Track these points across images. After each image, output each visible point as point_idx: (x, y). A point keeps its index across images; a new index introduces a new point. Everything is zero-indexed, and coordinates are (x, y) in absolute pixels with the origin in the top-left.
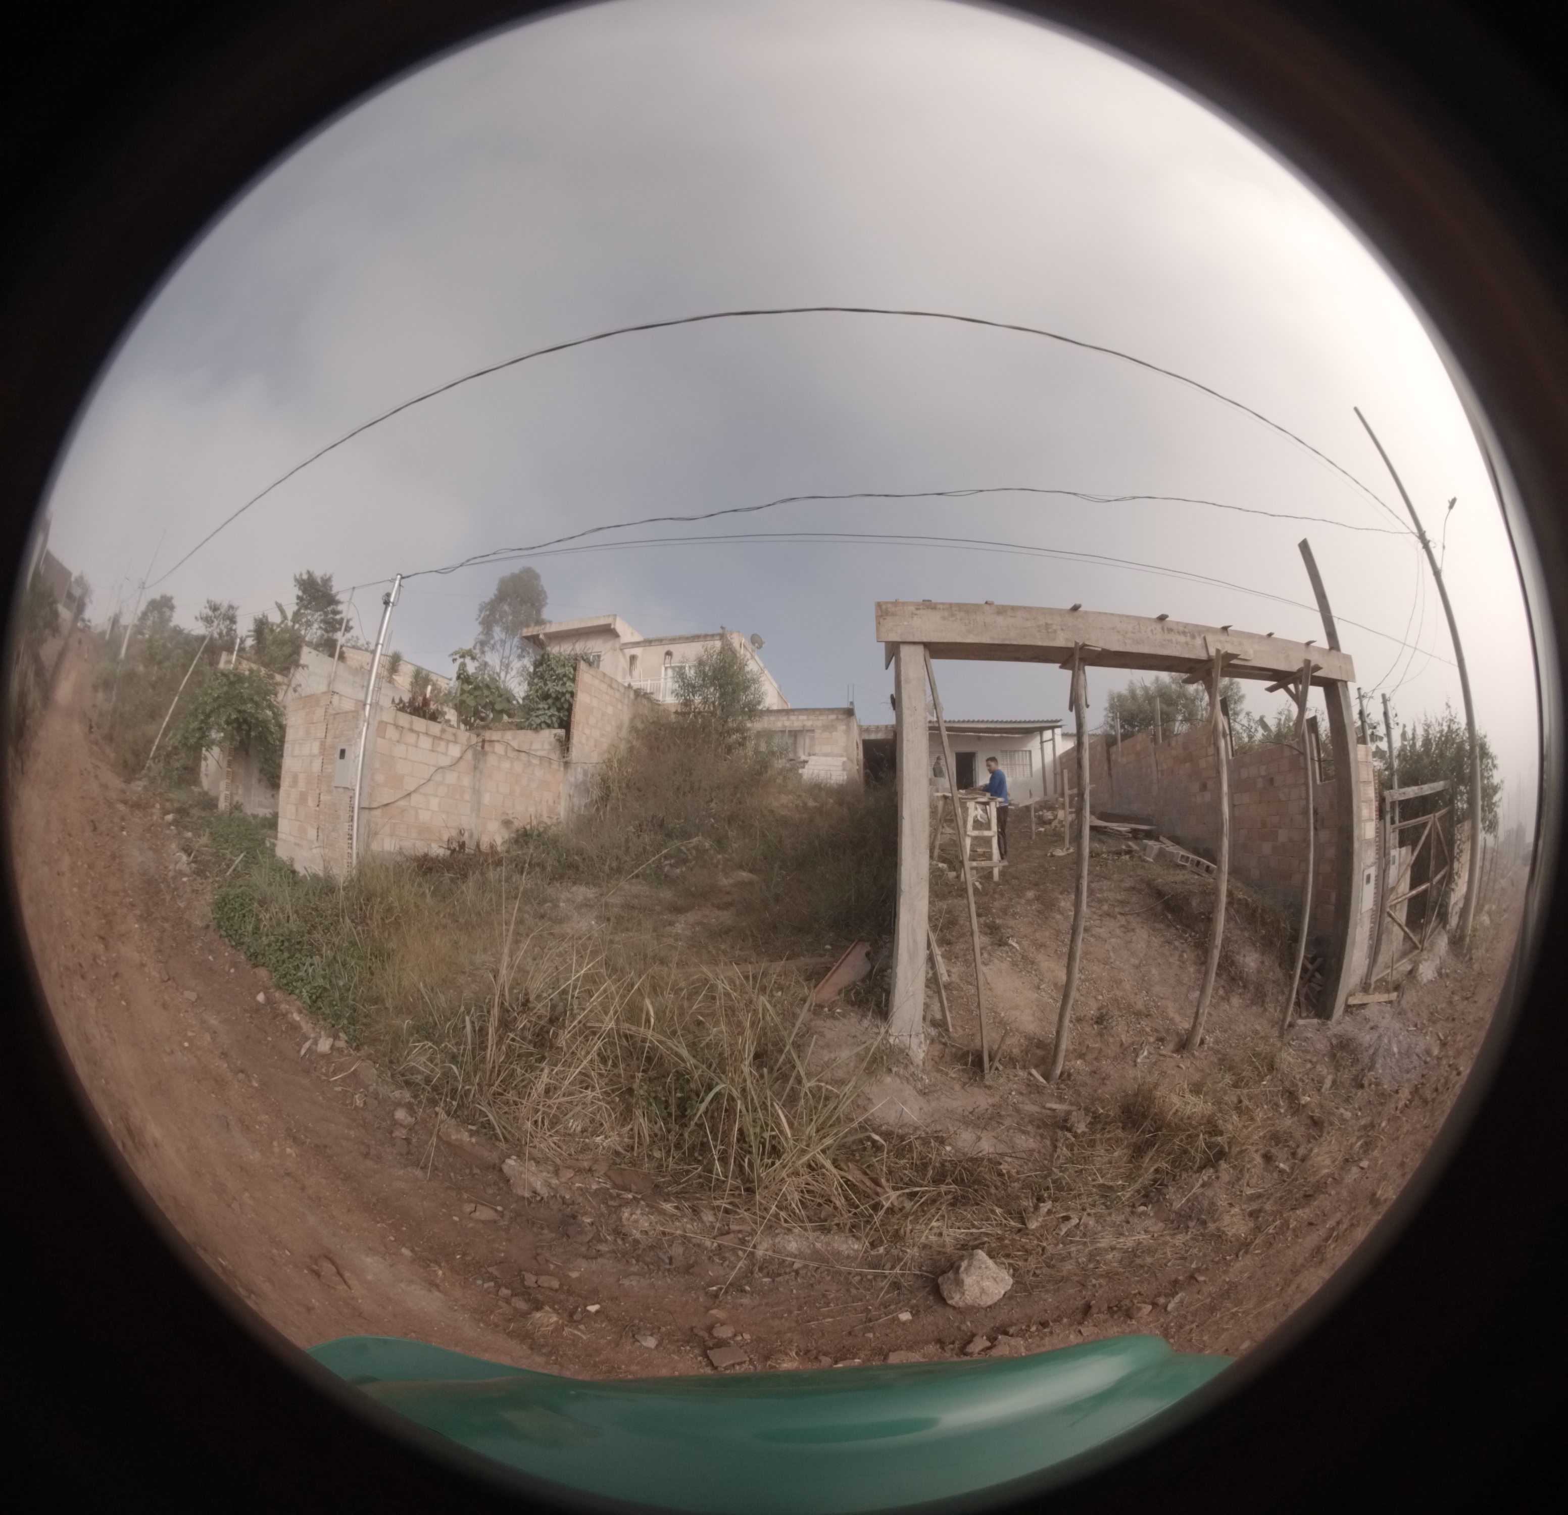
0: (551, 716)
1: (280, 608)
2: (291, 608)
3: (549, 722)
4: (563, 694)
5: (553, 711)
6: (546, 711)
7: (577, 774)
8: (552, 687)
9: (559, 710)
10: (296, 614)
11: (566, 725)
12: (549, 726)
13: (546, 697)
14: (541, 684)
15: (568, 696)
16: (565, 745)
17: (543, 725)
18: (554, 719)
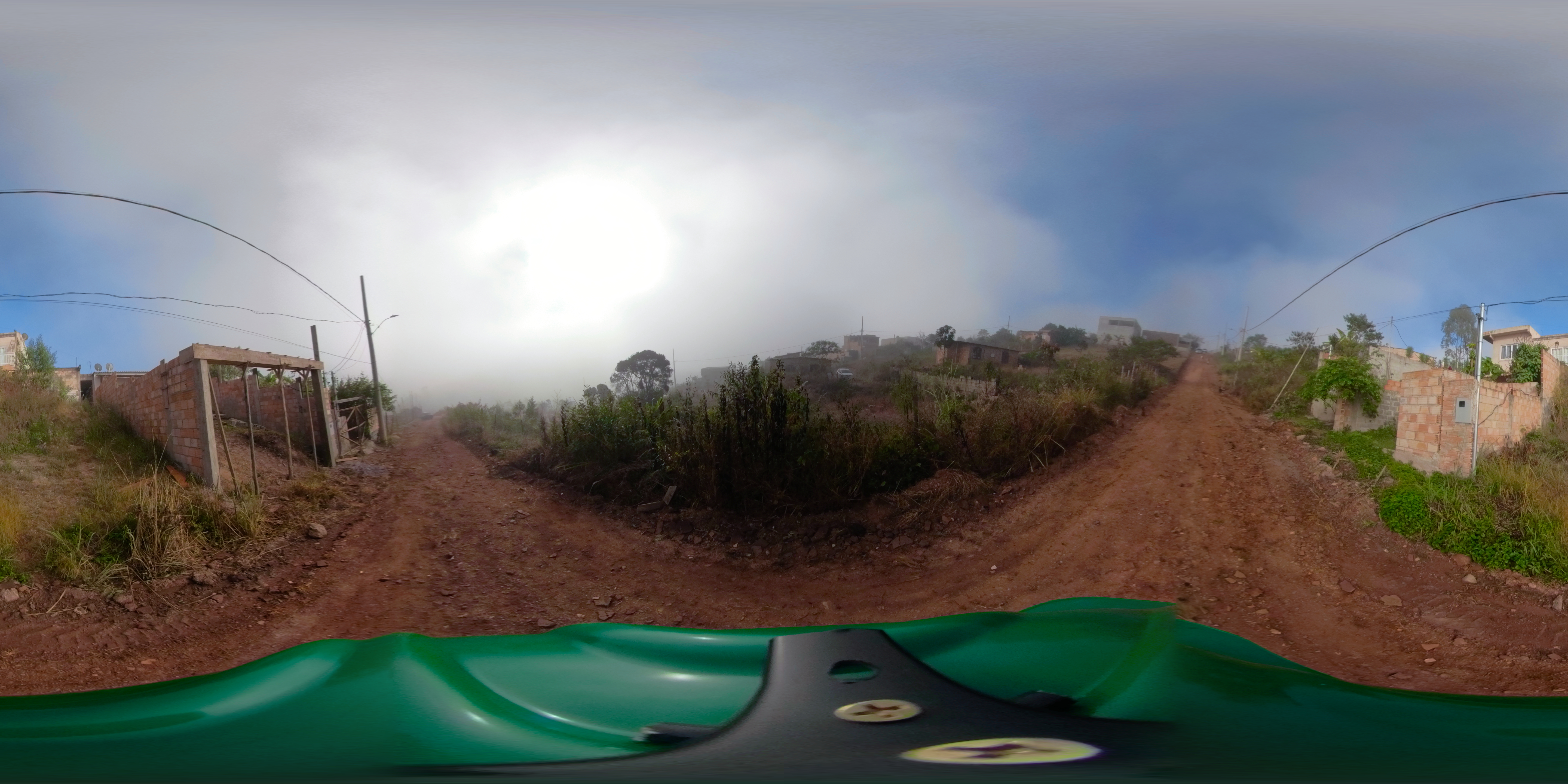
0: (1529, 376)
1: (1341, 332)
2: (1346, 332)
3: (1529, 378)
4: (1536, 365)
5: (1530, 373)
6: (1527, 373)
7: (1545, 403)
8: (1530, 362)
9: (1533, 373)
10: (1350, 335)
11: (1538, 379)
12: (1528, 381)
13: (1525, 366)
14: (1523, 360)
15: (1538, 366)
16: (1539, 390)
17: (1526, 380)
18: (1531, 377)
